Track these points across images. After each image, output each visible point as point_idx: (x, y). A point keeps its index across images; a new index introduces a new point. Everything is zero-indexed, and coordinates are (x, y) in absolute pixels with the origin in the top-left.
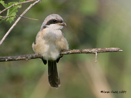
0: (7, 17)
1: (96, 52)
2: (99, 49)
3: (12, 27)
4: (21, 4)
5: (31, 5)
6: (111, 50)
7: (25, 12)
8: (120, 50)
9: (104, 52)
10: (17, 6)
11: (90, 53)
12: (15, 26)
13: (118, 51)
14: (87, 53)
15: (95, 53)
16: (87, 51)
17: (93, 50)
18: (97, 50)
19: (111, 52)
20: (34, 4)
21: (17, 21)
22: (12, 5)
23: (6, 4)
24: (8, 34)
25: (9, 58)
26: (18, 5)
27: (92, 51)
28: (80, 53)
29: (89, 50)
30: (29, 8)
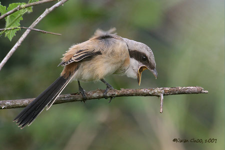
0: (5, 29)
1: (162, 95)
2: (167, 89)
3: (13, 49)
4: (31, 6)
5: (47, 11)
6: (187, 90)
7: (36, 23)
8: (203, 91)
9: (175, 94)
10: (24, 9)
11: (150, 95)
12: (18, 47)
13: (201, 92)
14: (145, 96)
15: (159, 96)
16: (145, 92)
17: (157, 90)
18: (163, 91)
19: (188, 93)
20: (51, 9)
21: (21, 39)
22: (16, 8)
23: (5, 7)
24: (6, 62)
25: (8, 103)
26: (26, 7)
27: (154, 93)
28: (133, 96)
29: (148, 91)
30: (42, 16)
